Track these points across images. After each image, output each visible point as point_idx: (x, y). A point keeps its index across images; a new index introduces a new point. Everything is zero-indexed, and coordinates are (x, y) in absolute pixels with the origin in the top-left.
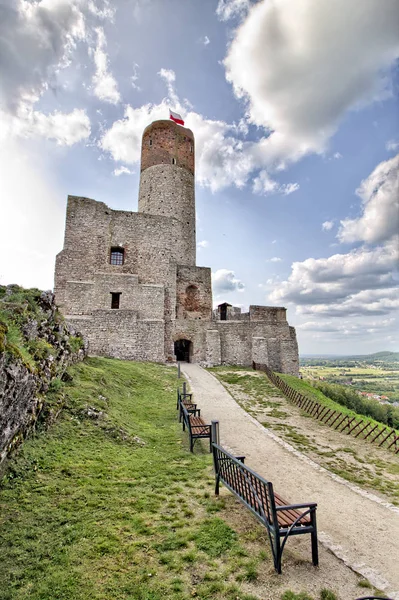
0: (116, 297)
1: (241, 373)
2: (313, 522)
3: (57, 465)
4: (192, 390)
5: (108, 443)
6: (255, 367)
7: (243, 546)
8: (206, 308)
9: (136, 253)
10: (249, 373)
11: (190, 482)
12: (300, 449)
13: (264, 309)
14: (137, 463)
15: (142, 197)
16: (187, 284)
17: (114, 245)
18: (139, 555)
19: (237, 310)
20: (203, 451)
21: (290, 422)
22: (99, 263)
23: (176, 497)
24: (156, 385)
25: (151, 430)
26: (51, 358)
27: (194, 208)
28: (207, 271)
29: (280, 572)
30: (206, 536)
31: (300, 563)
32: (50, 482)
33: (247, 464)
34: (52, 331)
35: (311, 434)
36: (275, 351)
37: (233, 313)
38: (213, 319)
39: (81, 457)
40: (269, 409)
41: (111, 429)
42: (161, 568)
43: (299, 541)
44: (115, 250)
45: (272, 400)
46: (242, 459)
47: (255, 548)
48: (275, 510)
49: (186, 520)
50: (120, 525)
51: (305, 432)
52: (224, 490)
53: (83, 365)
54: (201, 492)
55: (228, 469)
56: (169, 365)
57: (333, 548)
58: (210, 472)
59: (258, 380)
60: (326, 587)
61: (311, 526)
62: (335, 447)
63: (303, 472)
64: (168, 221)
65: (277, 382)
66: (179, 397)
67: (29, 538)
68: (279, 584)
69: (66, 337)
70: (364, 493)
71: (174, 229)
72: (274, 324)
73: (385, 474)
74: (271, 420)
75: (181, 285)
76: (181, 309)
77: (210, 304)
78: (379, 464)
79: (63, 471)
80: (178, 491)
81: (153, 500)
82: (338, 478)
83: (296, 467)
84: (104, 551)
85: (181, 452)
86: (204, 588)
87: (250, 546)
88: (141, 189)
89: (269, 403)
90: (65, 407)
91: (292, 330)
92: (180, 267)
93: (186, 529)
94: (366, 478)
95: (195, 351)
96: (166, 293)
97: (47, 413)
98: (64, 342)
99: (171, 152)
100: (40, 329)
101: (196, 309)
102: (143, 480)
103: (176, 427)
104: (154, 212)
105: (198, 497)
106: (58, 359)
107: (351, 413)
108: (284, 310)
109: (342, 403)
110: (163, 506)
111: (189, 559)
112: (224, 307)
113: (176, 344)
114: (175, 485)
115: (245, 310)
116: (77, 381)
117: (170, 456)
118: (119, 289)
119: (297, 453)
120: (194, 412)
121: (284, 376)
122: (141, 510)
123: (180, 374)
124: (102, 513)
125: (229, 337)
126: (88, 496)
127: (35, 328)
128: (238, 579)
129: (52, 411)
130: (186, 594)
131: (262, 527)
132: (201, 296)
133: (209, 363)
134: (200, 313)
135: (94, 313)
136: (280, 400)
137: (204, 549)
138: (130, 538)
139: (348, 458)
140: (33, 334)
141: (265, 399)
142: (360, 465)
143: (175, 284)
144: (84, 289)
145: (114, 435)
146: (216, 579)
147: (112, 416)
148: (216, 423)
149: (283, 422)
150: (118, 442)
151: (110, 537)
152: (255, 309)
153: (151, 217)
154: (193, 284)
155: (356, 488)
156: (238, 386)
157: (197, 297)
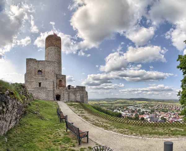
0: (40, 84)
1: (74, 103)
2: (88, 135)
3: (29, 123)
4: (61, 108)
5: (40, 120)
6: (77, 102)
7: (72, 141)
8: (65, 86)
9: (45, 71)
10: (76, 103)
11: (60, 129)
12: (87, 121)
13: (80, 87)
14: (47, 124)
15: (46, 56)
16: (59, 80)
17: (39, 70)
18: (49, 143)
19: (73, 87)
20: (63, 122)
21: (85, 115)
22: (35, 75)
23: (57, 132)
24: (51, 106)
25: (50, 117)
26: (26, 100)
27: (61, 58)
28: (65, 76)
29: (80, 145)
30: (64, 140)
31: (85, 143)
32: (28, 127)
33: (73, 125)
34: (25, 93)
35: (89, 117)
36: (82, 98)
37: (72, 88)
38: (66, 89)
39: (34, 122)
40: (80, 112)
41: (41, 116)
42: (54, 145)
43: (85, 139)
44: (39, 71)
45: (81, 110)
46: (73, 123)
47: (75, 141)
48: (79, 133)
49: (59, 136)
50: (44, 137)
51: (88, 117)
52: (68, 130)
53: (33, 101)
54: (63, 131)
55: (69, 126)
56: (54, 101)
57: (91, 139)
58: (65, 127)
59: (78, 105)
60: (90, 146)
61: (87, 136)
62: (94, 119)
63: (87, 125)
64: (54, 62)
65: (82, 105)
66: (57, 109)
67: (25, 136)
68: (79, 147)
69: (29, 95)
70: (99, 128)
71: (55, 64)
72: (82, 91)
73: (104, 124)
74: (80, 114)
75: (57, 80)
76: (58, 87)
77: (66, 85)
78: (103, 122)
79: (30, 125)
80: (57, 131)
81: (51, 132)
82: (94, 126)
83: (85, 124)
84: (41, 141)
85: (58, 122)
86: (63, 149)
87: (74, 141)
88: (45, 54)
89: (80, 110)
90: (29, 111)
91: (87, 92)
92: (57, 75)
93: (59, 138)
94: (100, 125)
95: (61, 98)
96: (53, 82)
97: (26, 112)
98: (28, 96)
99: (54, 43)
100: (23, 93)
101: (62, 86)
102: (49, 128)
103: (57, 117)
104: (49, 60)
105: (62, 132)
106: (27, 100)
107: (99, 112)
108: (85, 87)
109: (97, 110)
110: (54, 134)
111: (60, 144)
112: (69, 86)
113: (56, 96)
114: (57, 129)
115: (75, 87)
116: (32, 105)
117: (55, 123)
118: (41, 82)
119: (86, 121)
120: (61, 113)
121: (84, 104)
122: (48, 134)
123: (57, 103)
124: (40, 134)
125: (71, 94)
126: (36, 130)
127: (21, 93)
128: (71, 147)
129: (27, 112)
130: (59, 150)
131: (77, 137)
132: (63, 83)
133: (65, 101)
134: (63, 88)
135: (35, 88)
136: (83, 109)
137: (64, 142)
138: (46, 139)
139: (97, 121)
140: (21, 94)
141: (79, 110)
142: (99, 123)
143: (56, 80)
144: (32, 82)
145: (41, 118)
146: (66, 147)
147: (41, 113)
148: (67, 116)
149: (83, 115)
150: (43, 120)
151: (42, 139)
152: (78, 87)
153: (48, 61)
154: (61, 80)
155: (98, 127)
156: (73, 107)
157: (62, 83)
